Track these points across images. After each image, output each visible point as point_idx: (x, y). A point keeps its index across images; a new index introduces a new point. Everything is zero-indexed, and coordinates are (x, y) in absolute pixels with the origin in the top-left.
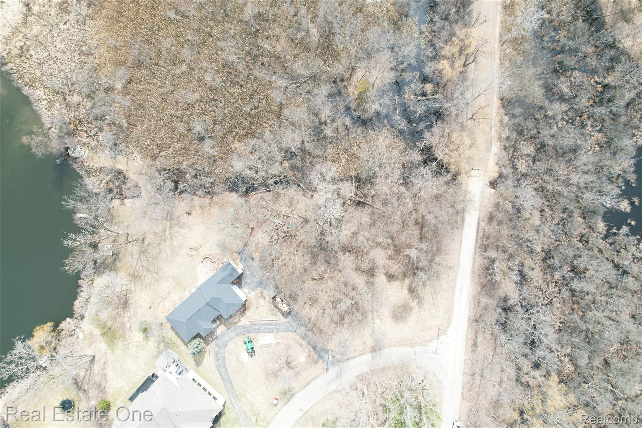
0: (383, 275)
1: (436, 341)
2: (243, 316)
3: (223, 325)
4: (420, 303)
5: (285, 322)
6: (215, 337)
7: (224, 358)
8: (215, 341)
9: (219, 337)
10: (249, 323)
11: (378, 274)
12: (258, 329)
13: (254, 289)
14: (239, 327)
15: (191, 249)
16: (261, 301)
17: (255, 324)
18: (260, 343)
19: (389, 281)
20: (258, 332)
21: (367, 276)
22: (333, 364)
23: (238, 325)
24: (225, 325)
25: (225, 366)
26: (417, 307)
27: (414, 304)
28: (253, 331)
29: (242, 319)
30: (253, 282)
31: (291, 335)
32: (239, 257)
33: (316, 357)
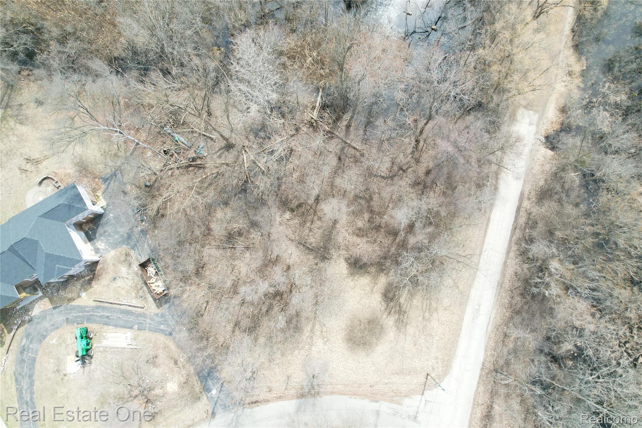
0: (342, 260)
1: (419, 397)
2: (86, 290)
3: (46, 300)
4: (401, 324)
5: (157, 315)
6: (27, 318)
7: (34, 360)
8: (26, 326)
9: (35, 321)
10: (94, 304)
11: (335, 257)
12: (108, 317)
13: (114, 246)
14: (74, 308)
15: (28, 160)
16: (123, 270)
17: (104, 308)
18: (105, 343)
19: (352, 274)
20: (106, 324)
21: (315, 258)
22: (225, 407)
23: (74, 303)
24: (51, 300)
25: (31, 376)
26: (394, 329)
27: (389, 322)
28: (98, 319)
29: (83, 295)
30: (117, 233)
31: (161, 338)
32: (104, 187)
33: (197, 389)
